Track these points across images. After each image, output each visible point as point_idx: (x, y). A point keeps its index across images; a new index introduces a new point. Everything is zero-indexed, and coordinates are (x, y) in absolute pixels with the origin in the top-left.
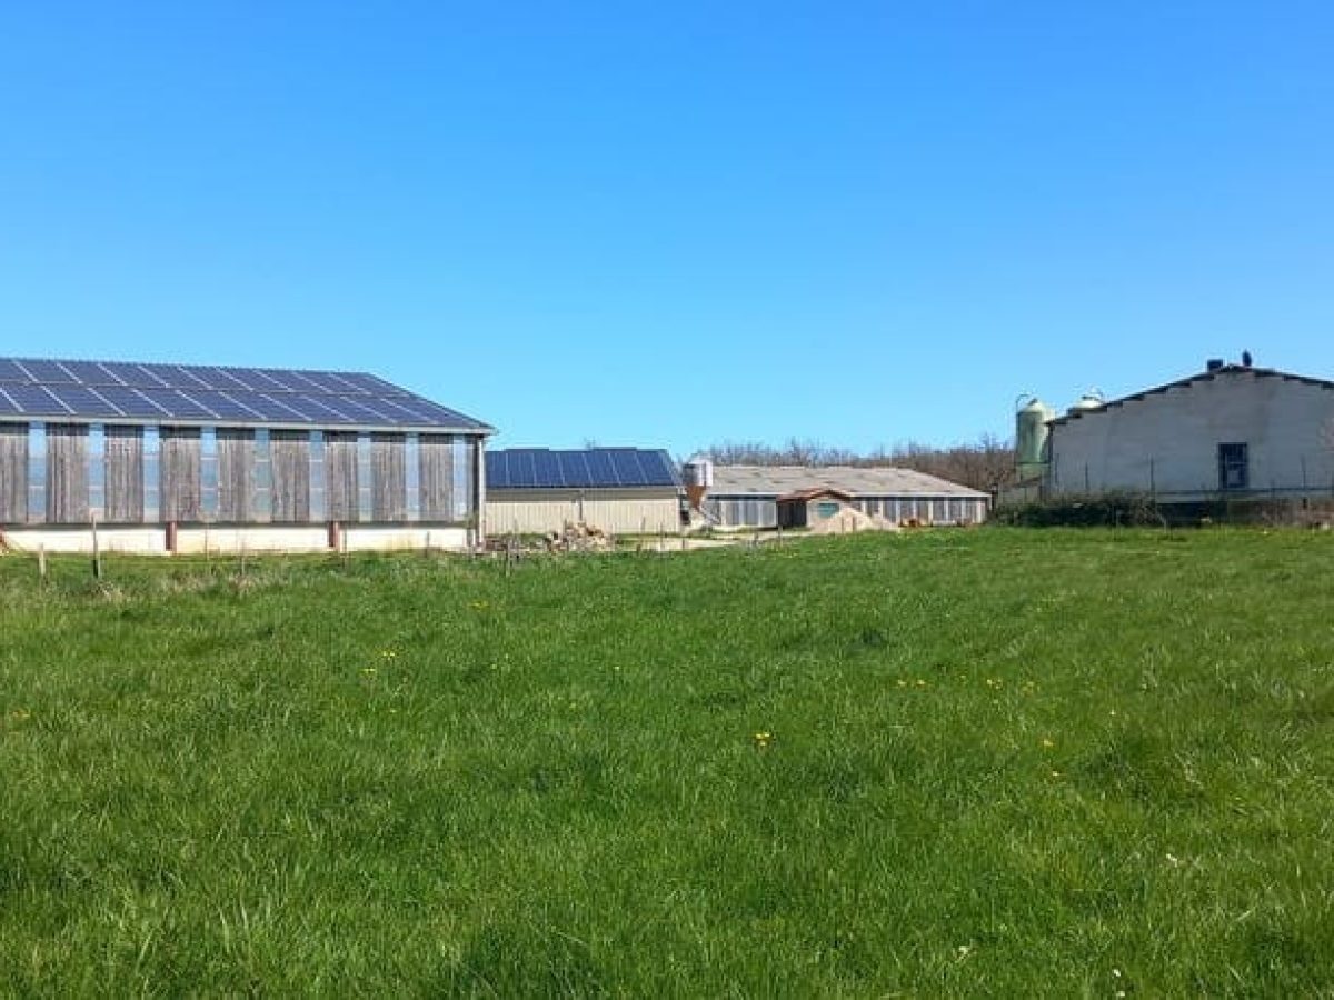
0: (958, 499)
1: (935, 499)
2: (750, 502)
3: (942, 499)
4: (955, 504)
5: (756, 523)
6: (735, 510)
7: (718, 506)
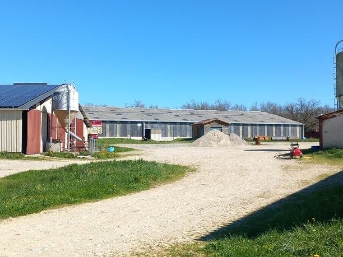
0: (288, 125)
1: (276, 125)
2: (183, 126)
3: (280, 125)
4: (287, 127)
5: (186, 136)
6: (174, 129)
7: (166, 128)
